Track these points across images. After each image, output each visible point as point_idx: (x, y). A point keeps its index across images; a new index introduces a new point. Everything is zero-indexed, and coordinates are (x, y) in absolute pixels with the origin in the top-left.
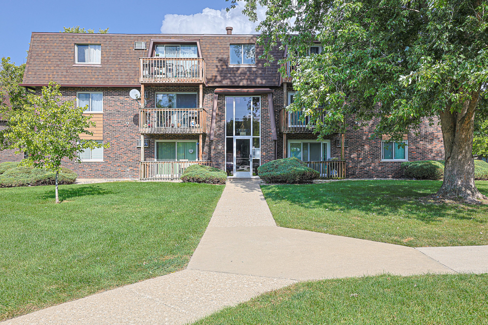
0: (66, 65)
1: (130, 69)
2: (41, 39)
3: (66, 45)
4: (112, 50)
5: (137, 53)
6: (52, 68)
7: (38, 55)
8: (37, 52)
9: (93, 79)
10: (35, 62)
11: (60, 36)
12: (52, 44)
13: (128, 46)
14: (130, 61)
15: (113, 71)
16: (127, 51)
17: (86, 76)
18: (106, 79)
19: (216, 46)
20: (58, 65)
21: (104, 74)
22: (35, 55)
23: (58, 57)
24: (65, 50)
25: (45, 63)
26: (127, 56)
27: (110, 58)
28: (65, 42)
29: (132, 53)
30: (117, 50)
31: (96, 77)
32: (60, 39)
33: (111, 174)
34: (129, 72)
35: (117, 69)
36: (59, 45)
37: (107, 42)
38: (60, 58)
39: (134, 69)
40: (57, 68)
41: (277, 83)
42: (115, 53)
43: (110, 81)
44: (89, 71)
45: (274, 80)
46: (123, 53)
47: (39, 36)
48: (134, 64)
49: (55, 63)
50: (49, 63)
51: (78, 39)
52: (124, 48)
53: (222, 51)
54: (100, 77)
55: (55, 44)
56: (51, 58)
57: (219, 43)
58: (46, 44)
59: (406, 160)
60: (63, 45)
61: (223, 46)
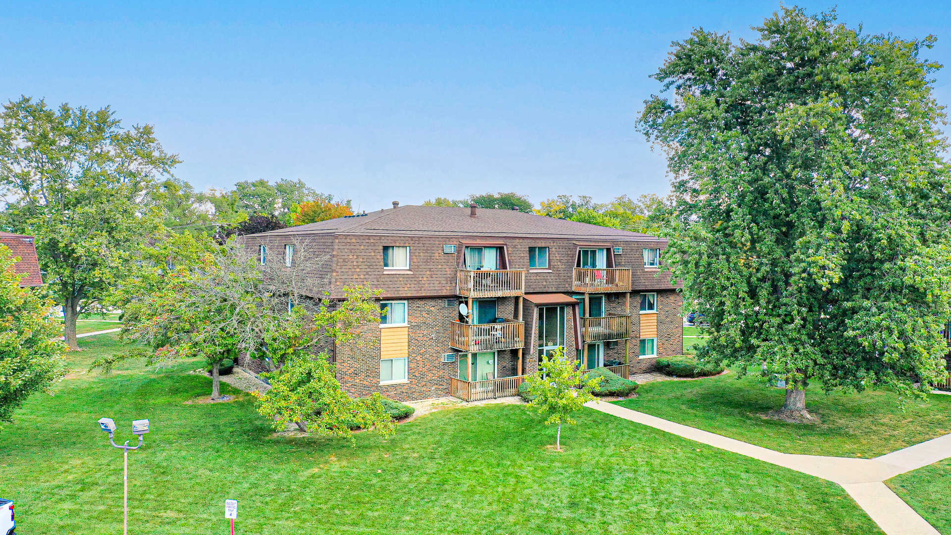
0: (376, 273)
1: (441, 276)
2: (346, 241)
3: (374, 248)
4: (422, 254)
5: (446, 258)
6: (362, 276)
7: (344, 261)
8: (343, 257)
9: (406, 289)
10: (343, 270)
11: (367, 238)
12: (359, 247)
13: (436, 248)
14: (440, 267)
15: (425, 279)
16: (437, 254)
17: (398, 286)
18: (419, 289)
19: (516, 249)
20: (367, 273)
21: (416, 282)
22: (342, 260)
23: (366, 263)
24: (373, 254)
25: (353, 270)
26: (437, 261)
27: (421, 263)
28: (372, 245)
29: (441, 258)
30: (426, 254)
31: (408, 286)
32: (367, 241)
33: (415, 395)
34: (440, 279)
35: (429, 276)
36: (366, 247)
37: (416, 245)
38: (369, 264)
39: (444, 276)
40: (367, 276)
41: (569, 289)
42: (425, 258)
43: (423, 291)
44: (401, 279)
45: (567, 286)
46: (433, 258)
47: (344, 237)
48: (445, 270)
49: (363, 270)
50: (358, 270)
51: (386, 241)
52: (433, 252)
53: (522, 255)
54: (412, 286)
55: (362, 247)
56: (359, 264)
57: (519, 246)
58: (352, 247)
59: (655, 356)
60: (370, 247)
61: (523, 249)
